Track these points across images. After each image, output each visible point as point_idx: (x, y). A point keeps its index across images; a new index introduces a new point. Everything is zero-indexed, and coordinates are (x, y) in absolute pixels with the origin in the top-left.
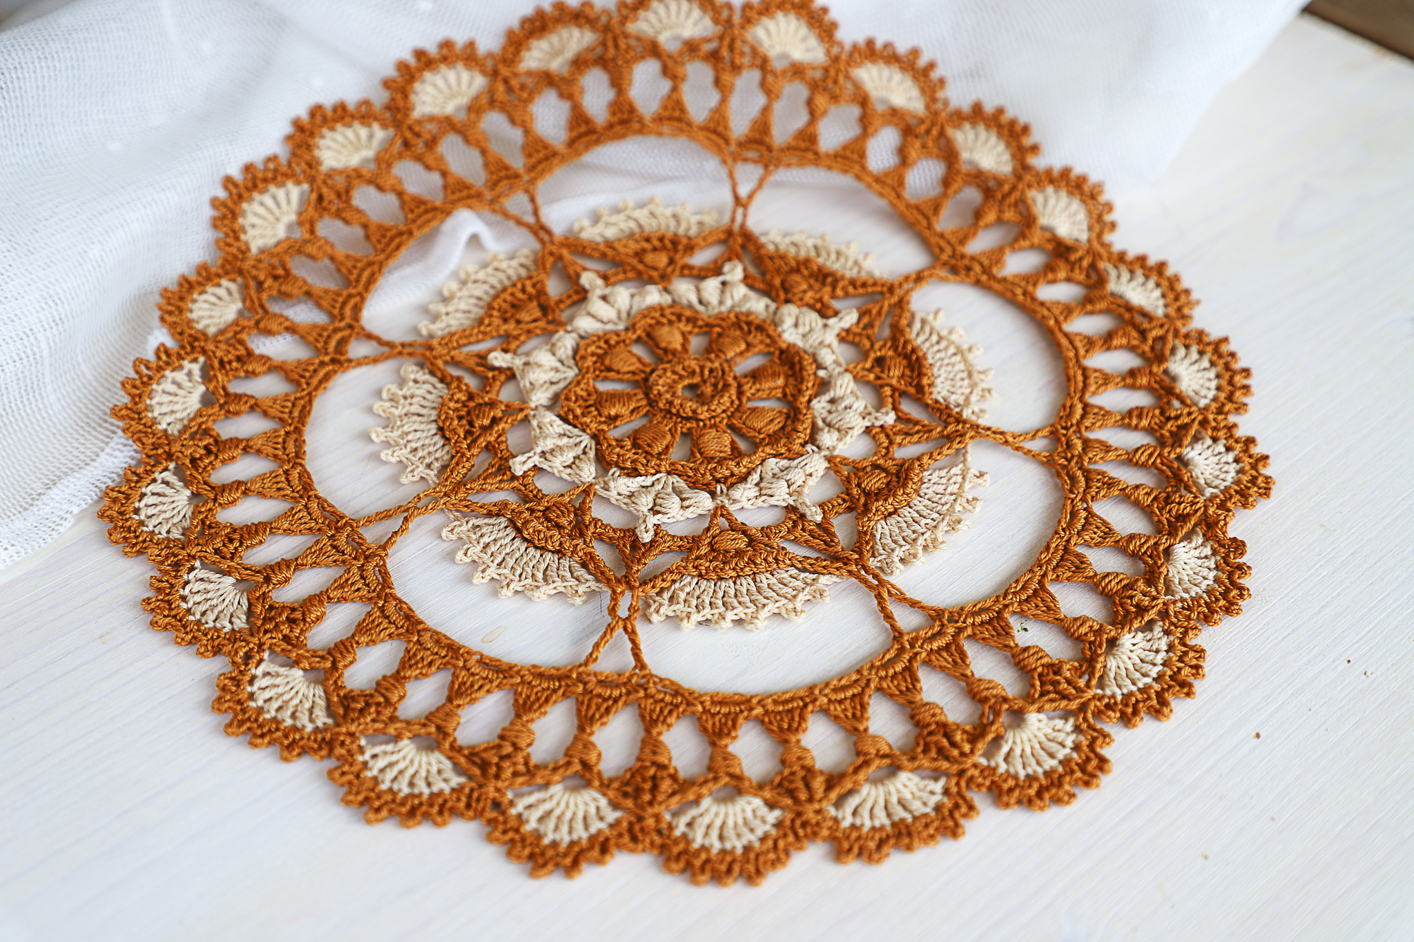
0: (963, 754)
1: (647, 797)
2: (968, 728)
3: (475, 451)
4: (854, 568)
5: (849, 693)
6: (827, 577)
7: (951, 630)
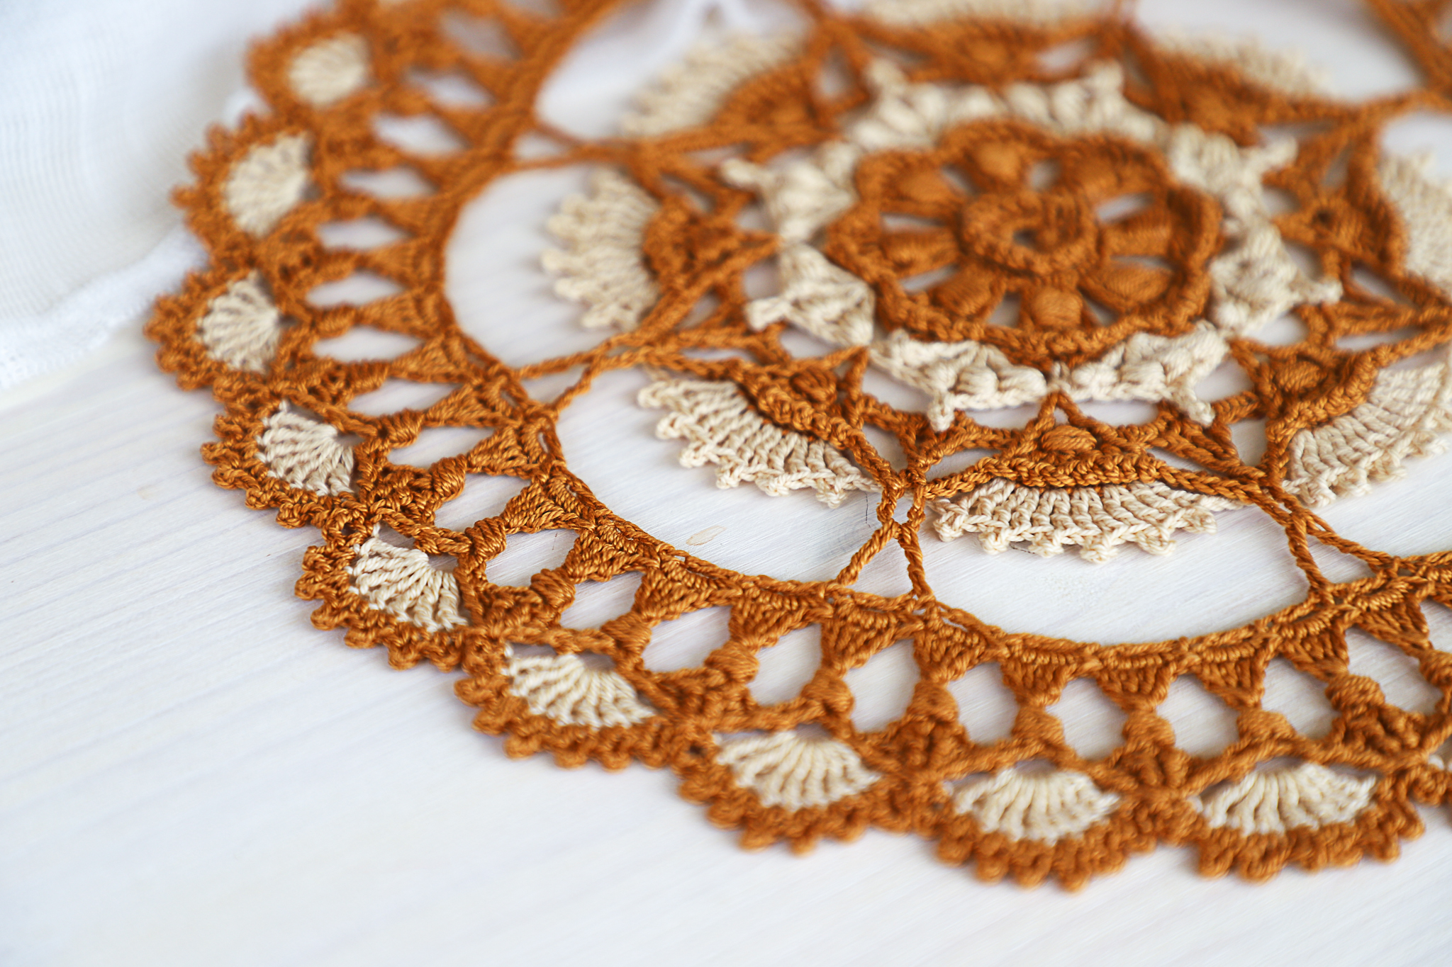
0: (1405, 747)
1: (918, 759)
2: (1416, 716)
3: (695, 291)
4: (1256, 489)
5: (1235, 655)
6: (1214, 500)
7: (1402, 586)
